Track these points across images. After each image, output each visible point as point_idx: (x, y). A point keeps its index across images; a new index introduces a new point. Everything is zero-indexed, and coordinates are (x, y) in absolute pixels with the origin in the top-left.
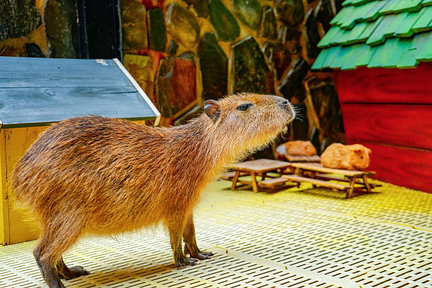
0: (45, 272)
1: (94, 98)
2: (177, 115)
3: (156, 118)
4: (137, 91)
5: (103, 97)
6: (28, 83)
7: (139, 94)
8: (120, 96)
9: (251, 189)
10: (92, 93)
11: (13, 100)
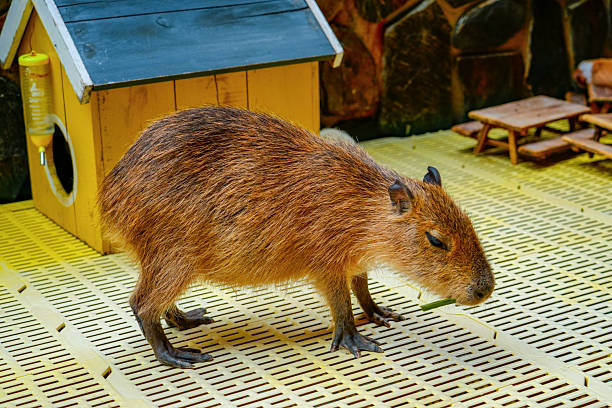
0: (146, 330)
1: (235, 27)
2: (390, 17)
3: (335, 56)
4: (308, 7)
5: (249, 24)
6: (132, 8)
7: (311, 12)
8: (278, 18)
9: (505, 154)
10: (231, 16)
11: (108, 40)
